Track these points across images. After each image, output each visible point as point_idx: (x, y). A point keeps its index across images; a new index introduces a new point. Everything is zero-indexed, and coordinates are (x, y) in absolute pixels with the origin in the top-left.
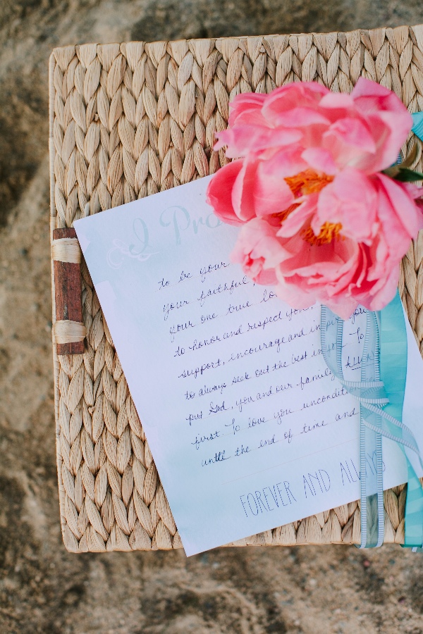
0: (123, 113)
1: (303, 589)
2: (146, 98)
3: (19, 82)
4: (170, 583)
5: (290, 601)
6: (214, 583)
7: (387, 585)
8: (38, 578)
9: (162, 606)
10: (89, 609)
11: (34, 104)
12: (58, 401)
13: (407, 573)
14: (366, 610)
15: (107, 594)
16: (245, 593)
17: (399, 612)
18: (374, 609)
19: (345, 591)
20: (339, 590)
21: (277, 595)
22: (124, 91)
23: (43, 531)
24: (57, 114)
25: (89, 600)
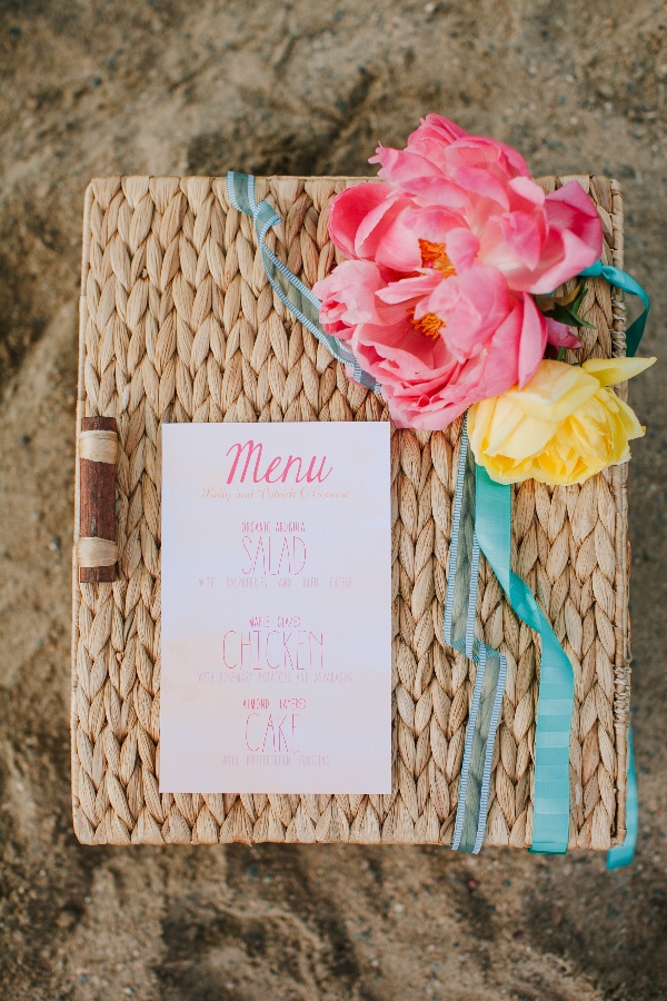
0: (180, 270)
1: (385, 916)
2: (210, 253)
3: (29, 206)
4: (204, 902)
5: (367, 934)
6: (263, 905)
7: (499, 914)
8: (21, 890)
9: (192, 933)
10: (90, 934)
11: (48, 238)
12: (77, 643)
13: (527, 899)
14: (470, 947)
15: (116, 915)
16: (305, 920)
17: (513, 951)
18: (480, 946)
19: (442, 920)
20: (433, 919)
21: (349, 924)
22: (183, 242)
23: (31, 825)
24: (92, 265)
25: (92, 924)
